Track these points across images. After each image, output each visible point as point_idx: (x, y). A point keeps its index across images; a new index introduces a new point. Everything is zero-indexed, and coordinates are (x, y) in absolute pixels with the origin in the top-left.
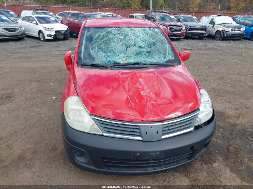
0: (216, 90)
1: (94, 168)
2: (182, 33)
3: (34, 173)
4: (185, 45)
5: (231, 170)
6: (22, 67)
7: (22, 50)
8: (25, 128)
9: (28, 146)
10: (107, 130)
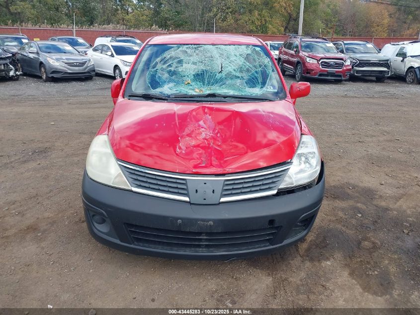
0: (375, 158)
1: (118, 242)
2: (344, 72)
3: (43, 248)
4: (347, 91)
5: (352, 274)
6: (77, 115)
7: (84, 93)
8: (51, 191)
9: (46, 215)
10: (138, 183)
